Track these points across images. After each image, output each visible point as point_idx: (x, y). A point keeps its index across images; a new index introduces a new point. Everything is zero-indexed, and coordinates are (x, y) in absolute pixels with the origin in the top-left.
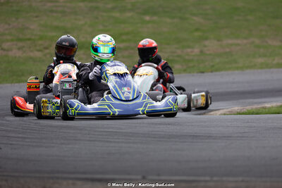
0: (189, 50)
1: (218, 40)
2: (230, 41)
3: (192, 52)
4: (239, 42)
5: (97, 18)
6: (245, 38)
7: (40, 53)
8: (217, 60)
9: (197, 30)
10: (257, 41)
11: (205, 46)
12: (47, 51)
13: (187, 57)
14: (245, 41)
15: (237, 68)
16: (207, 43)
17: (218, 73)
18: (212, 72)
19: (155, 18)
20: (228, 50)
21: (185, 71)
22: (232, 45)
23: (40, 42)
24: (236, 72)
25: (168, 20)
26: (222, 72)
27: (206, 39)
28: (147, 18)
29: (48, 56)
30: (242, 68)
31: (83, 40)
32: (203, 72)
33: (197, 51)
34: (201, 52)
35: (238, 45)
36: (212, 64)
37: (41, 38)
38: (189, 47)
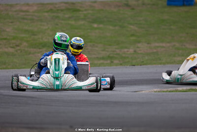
0: (126, 50)
1: (148, 44)
2: (157, 44)
3: (128, 51)
4: (164, 45)
5: (57, 25)
6: (168, 42)
7: (13, 49)
8: (147, 58)
9: (133, 35)
10: (177, 45)
11: (138, 47)
12: (18, 48)
13: (124, 55)
14: (168, 45)
15: (160, 64)
16: (139, 45)
17: (144, 66)
18: (141, 65)
19: (101, 26)
20: (155, 51)
21: (121, 64)
22: (158, 47)
23: (13, 41)
24: (160, 65)
25: (111, 27)
26: (149, 66)
27: (139, 42)
28: (95, 25)
29: (19, 52)
30: (164, 64)
31: (46, 40)
32: (134, 66)
33: (131, 51)
34: (135, 51)
35: (163, 47)
36: (142, 60)
37: (14, 38)
38: (126, 48)
